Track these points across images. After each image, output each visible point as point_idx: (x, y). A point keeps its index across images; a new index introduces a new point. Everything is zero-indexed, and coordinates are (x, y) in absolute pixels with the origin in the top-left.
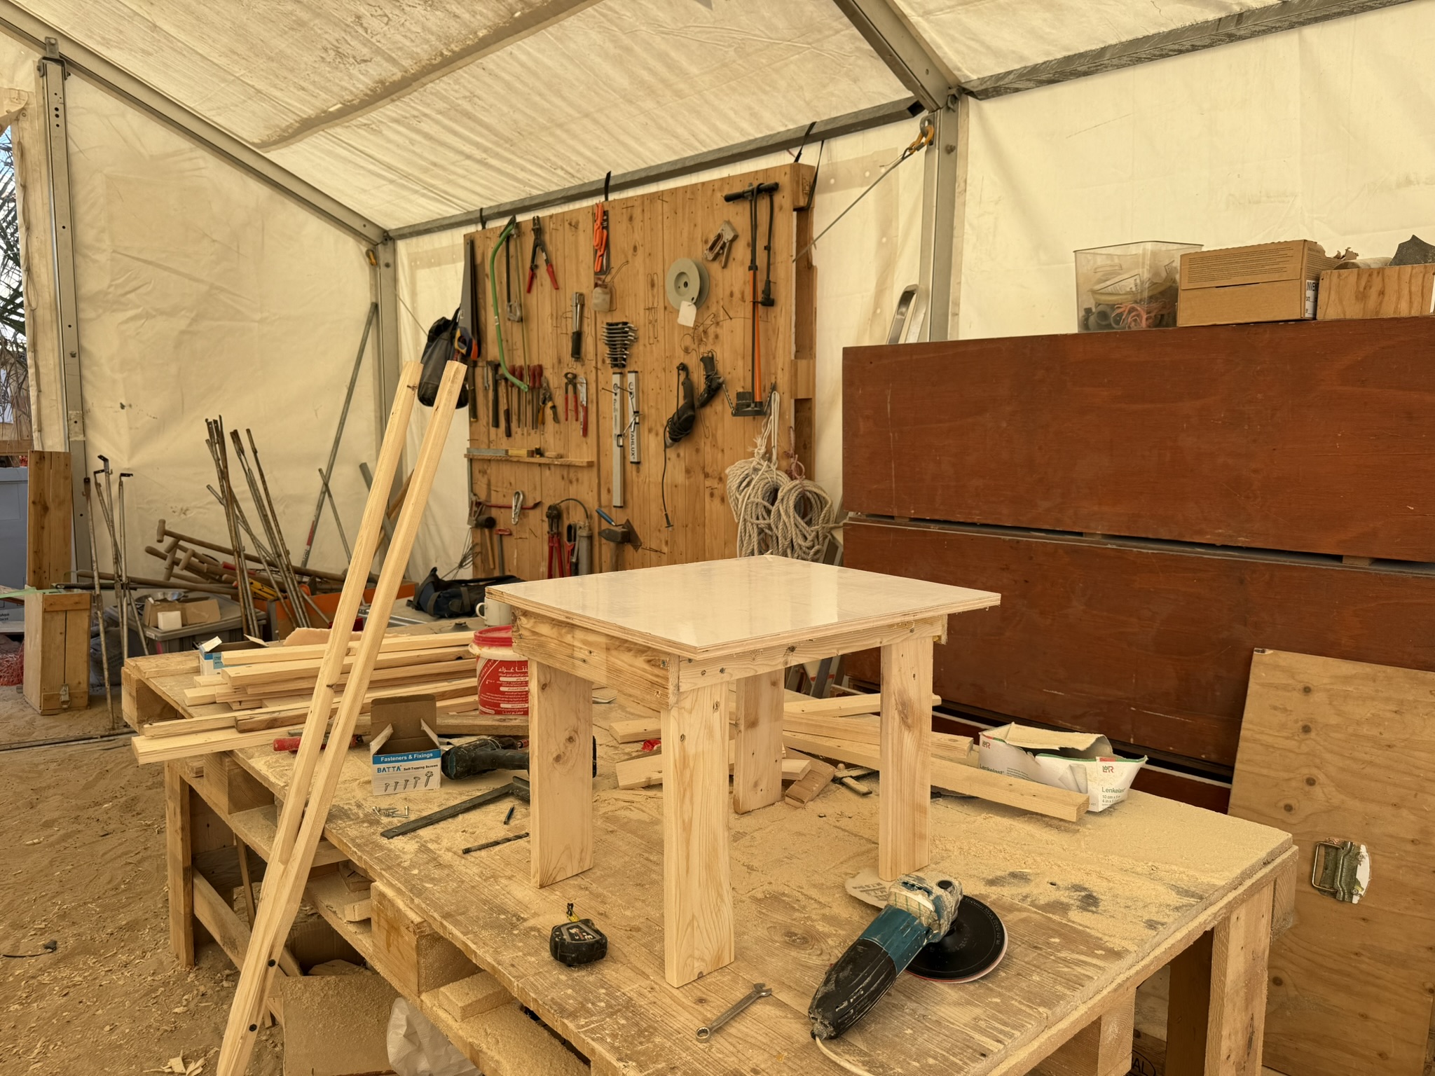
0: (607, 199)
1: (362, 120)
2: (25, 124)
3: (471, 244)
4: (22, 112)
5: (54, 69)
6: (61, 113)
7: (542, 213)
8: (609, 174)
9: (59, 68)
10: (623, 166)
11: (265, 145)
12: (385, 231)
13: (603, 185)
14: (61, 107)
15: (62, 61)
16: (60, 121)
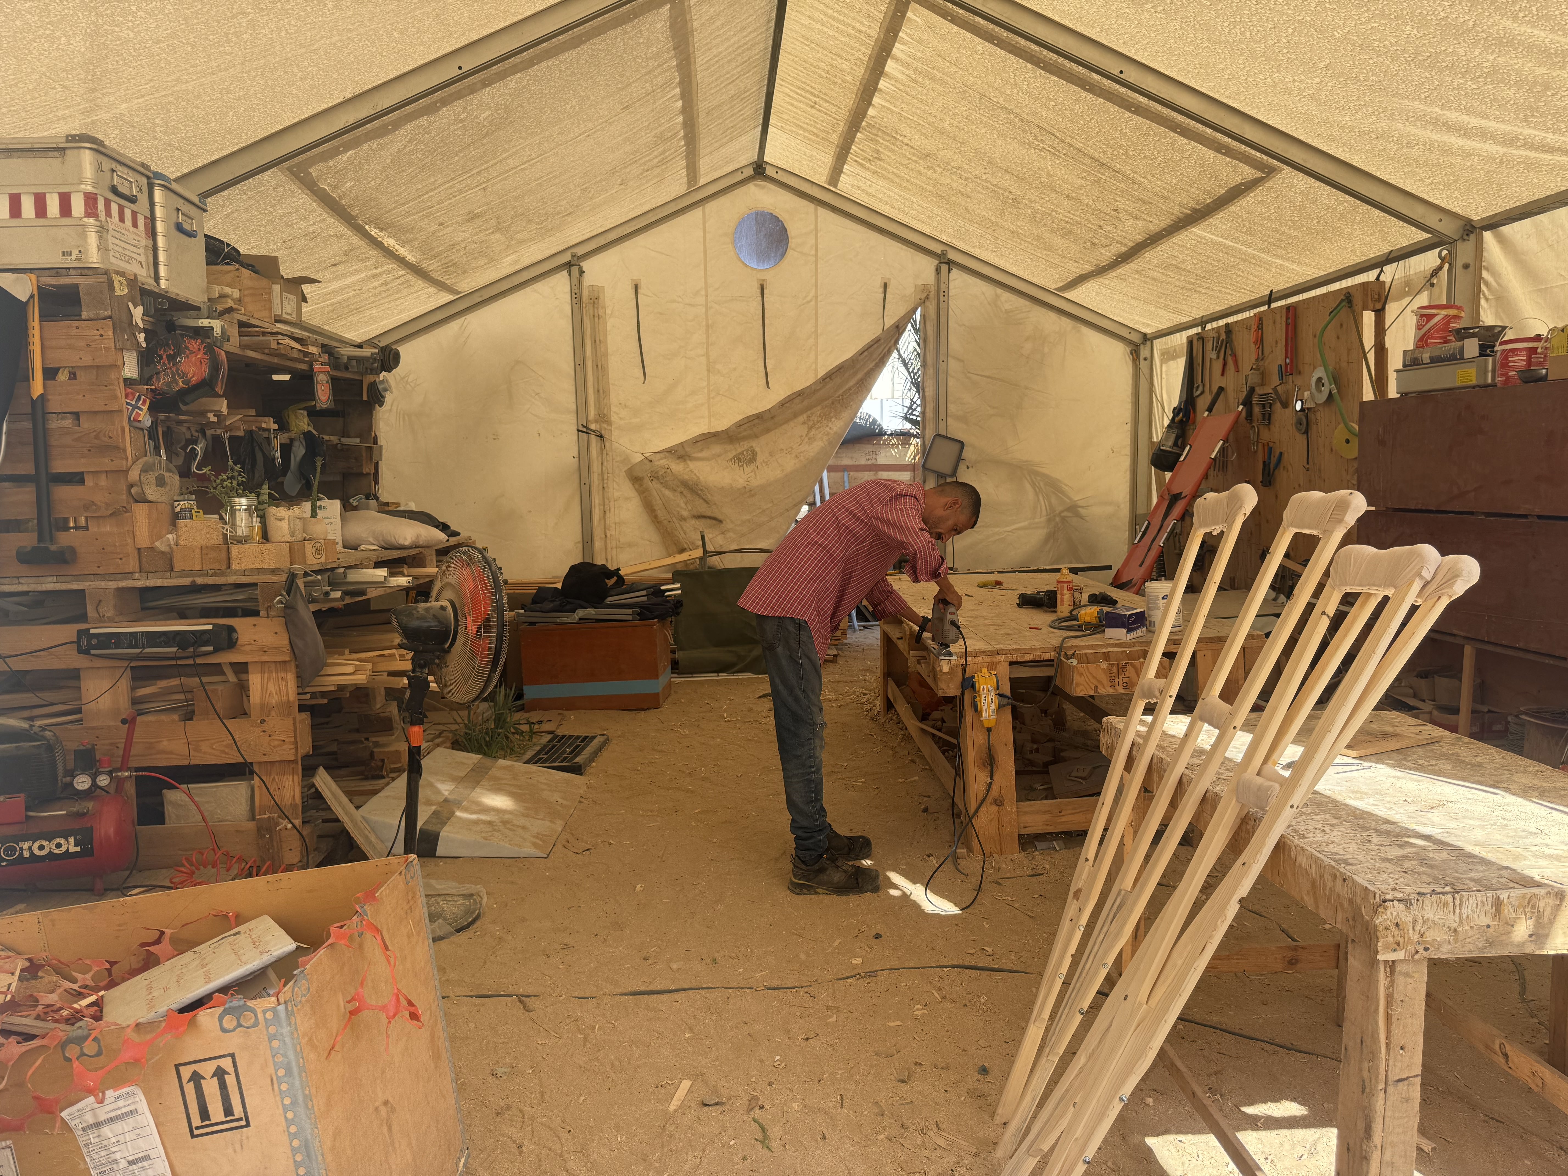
0: (1269, 307)
1: (1114, 274)
2: (927, 303)
3: (1190, 342)
4: (927, 298)
5: (944, 268)
6: (946, 294)
7: (1230, 320)
8: (1271, 291)
9: (947, 266)
10: (1281, 284)
11: (1061, 289)
12: (1145, 335)
13: (1267, 299)
14: (946, 290)
15: (950, 263)
16: (945, 299)
